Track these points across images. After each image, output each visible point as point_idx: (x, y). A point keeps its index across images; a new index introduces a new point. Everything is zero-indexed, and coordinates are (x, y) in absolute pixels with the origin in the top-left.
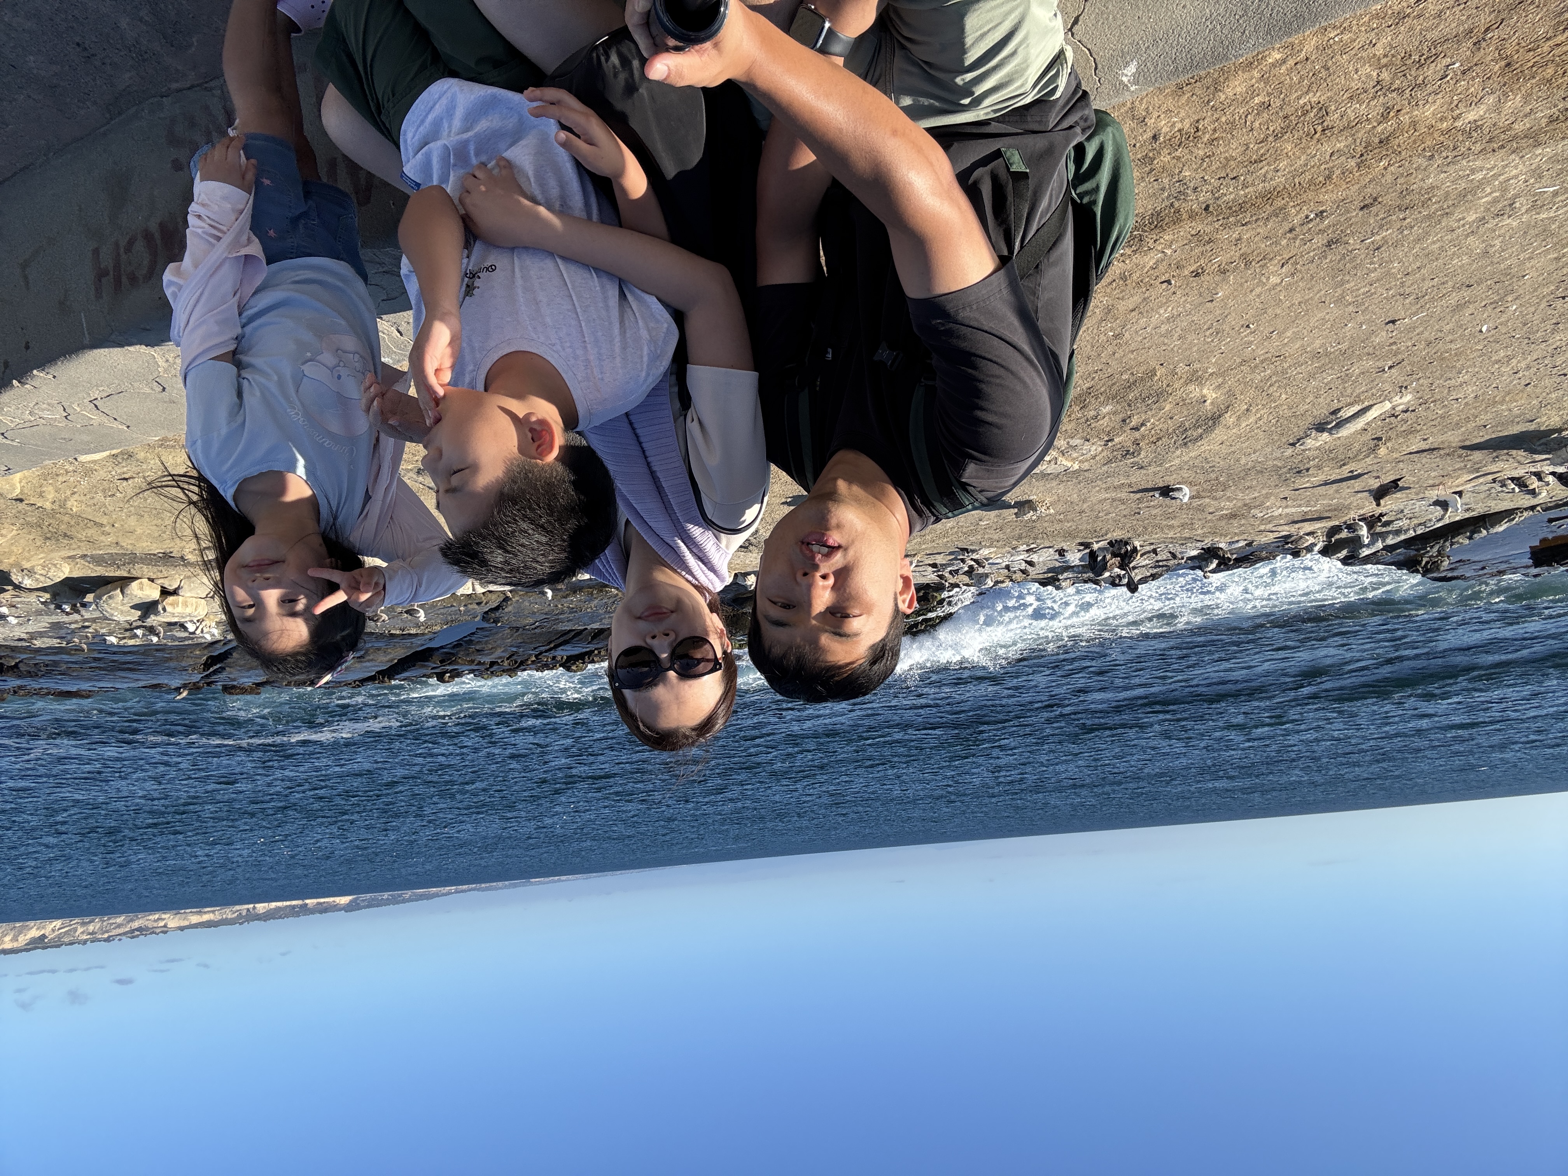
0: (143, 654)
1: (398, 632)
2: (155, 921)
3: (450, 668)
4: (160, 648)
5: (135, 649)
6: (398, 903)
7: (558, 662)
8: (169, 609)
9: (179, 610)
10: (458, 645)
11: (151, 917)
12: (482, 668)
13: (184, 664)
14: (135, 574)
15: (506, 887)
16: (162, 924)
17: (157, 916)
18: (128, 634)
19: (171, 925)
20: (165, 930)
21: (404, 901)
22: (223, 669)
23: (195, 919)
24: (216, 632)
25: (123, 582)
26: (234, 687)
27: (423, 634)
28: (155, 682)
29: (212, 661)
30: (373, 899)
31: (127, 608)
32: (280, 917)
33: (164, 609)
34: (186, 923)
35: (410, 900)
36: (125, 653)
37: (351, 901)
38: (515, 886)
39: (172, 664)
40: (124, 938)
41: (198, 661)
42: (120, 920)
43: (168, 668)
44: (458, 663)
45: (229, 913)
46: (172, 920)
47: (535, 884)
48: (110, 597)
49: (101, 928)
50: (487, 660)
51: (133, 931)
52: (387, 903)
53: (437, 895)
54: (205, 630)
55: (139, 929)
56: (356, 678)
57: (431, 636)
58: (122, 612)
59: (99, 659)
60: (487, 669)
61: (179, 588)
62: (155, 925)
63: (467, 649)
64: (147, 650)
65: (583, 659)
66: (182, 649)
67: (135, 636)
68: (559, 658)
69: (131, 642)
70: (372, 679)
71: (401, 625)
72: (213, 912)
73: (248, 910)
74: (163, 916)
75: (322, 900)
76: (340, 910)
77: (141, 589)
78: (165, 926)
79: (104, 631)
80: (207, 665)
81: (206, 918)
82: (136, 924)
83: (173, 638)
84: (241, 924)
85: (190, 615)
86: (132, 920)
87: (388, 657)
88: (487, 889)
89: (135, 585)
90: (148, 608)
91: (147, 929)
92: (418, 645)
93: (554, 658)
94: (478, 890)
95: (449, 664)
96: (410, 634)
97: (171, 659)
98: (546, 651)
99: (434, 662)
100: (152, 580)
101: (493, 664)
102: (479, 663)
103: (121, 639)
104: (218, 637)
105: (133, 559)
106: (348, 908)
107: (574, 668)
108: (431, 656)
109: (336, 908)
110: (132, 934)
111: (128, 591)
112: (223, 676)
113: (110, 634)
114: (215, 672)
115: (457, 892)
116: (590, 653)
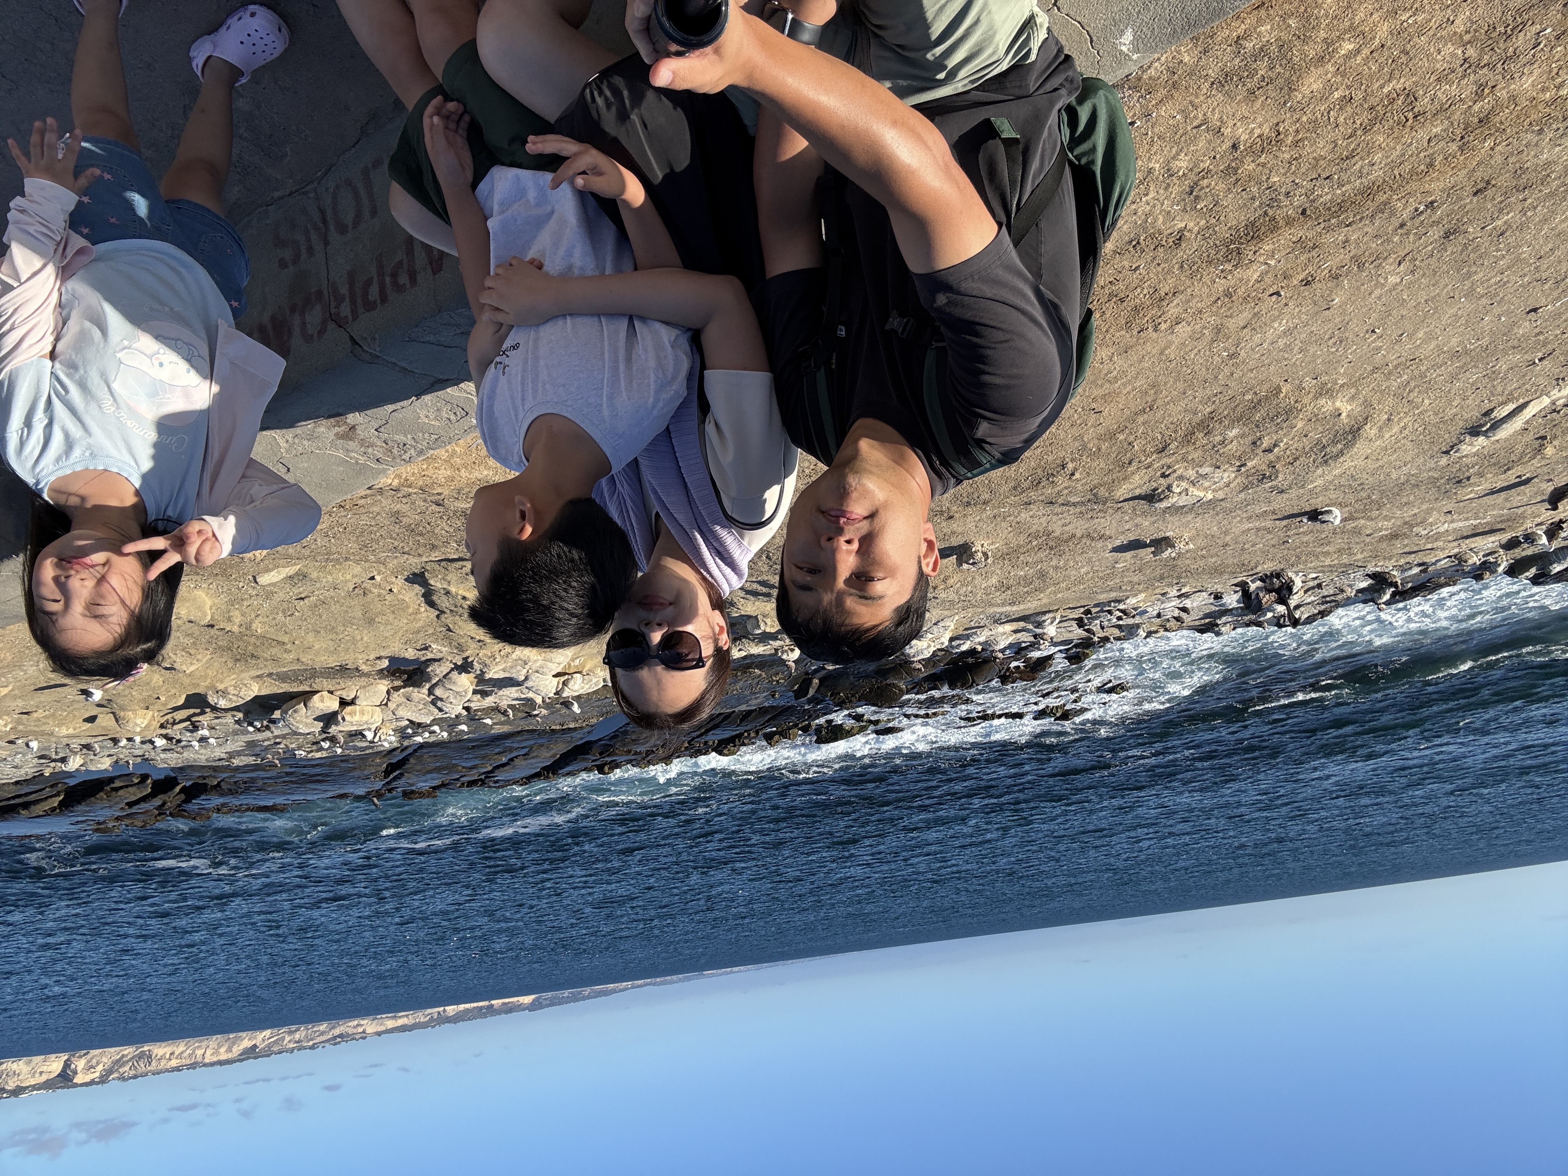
0: (329, 766)
1: (558, 727)
2: (355, 1027)
3: (609, 759)
4: (344, 759)
5: (323, 761)
6: (578, 1000)
7: (710, 747)
8: (347, 718)
9: (357, 718)
10: (614, 737)
11: (350, 1024)
12: (639, 757)
13: (366, 773)
14: (316, 687)
15: (680, 980)
16: (360, 1030)
17: (356, 1023)
18: (315, 747)
19: (370, 1030)
20: (364, 1036)
21: (584, 998)
22: (402, 775)
23: (390, 1024)
24: (393, 739)
25: (306, 697)
26: (413, 792)
27: (581, 728)
28: (342, 792)
29: (392, 768)
30: (554, 998)
31: (310, 720)
32: (469, 1019)
33: (344, 719)
34: (383, 1028)
35: (589, 997)
36: (313, 766)
37: (534, 1000)
38: (688, 979)
39: (356, 773)
40: (327, 1045)
41: (379, 769)
42: (323, 1027)
43: (353, 777)
44: (617, 755)
45: (421, 1016)
46: (369, 1025)
47: (709, 976)
48: (295, 711)
49: (306, 1036)
50: (642, 749)
51: (335, 1038)
52: (568, 1000)
53: (614, 991)
54: (383, 738)
55: (341, 1036)
56: (523, 775)
57: (589, 729)
58: (306, 725)
59: (291, 773)
60: (644, 759)
61: (355, 698)
62: (355, 1031)
63: (623, 740)
64: (332, 761)
65: (734, 742)
66: (364, 758)
67: (321, 749)
68: (711, 743)
69: (318, 755)
70: (537, 775)
71: (561, 720)
72: (407, 1016)
73: (439, 1013)
74: (362, 1022)
75: (507, 1000)
76: (524, 1010)
77: (322, 701)
78: (364, 1032)
79: (293, 746)
80: (387, 773)
81: (400, 1022)
82: (337, 1031)
83: (356, 748)
84: (433, 1027)
85: (366, 723)
86: (334, 1028)
87: (552, 753)
88: (662, 983)
89: (316, 698)
90: (329, 719)
91: (348, 1035)
92: (578, 739)
93: (706, 743)
94: (654, 984)
95: (608, 756)
96: (569, 729)
97: (355, 769)
98: (698, 737)
99: (593, 756)
100: (331, 692)
101: (648, 753)
102: (636, 753)
103: (309, 752)
104: (396, 745)
105: (313, 673)
106: (532, 1007)
107: (725, 751)
108: (591, 748)
109: (520, 1008)
110: (334, 1041)
111: (310, 704)
112: (402, 782)
113: (299, 748)
114: (395, 779)
115: (633, 987)
116: (739, 736)
